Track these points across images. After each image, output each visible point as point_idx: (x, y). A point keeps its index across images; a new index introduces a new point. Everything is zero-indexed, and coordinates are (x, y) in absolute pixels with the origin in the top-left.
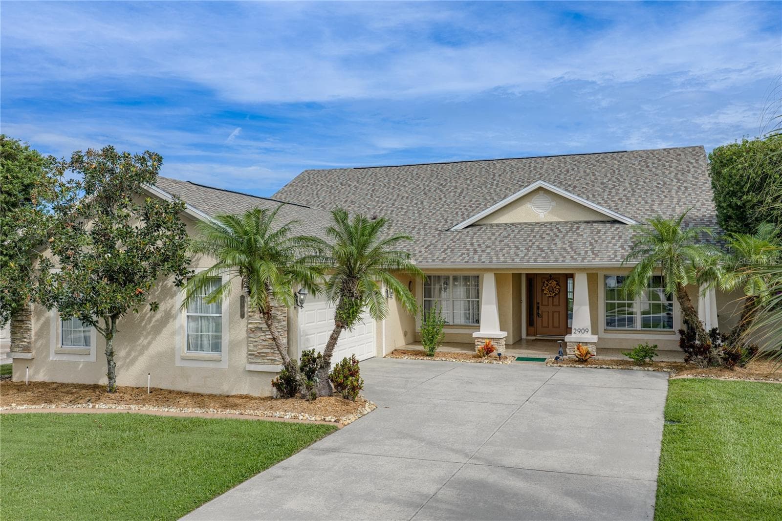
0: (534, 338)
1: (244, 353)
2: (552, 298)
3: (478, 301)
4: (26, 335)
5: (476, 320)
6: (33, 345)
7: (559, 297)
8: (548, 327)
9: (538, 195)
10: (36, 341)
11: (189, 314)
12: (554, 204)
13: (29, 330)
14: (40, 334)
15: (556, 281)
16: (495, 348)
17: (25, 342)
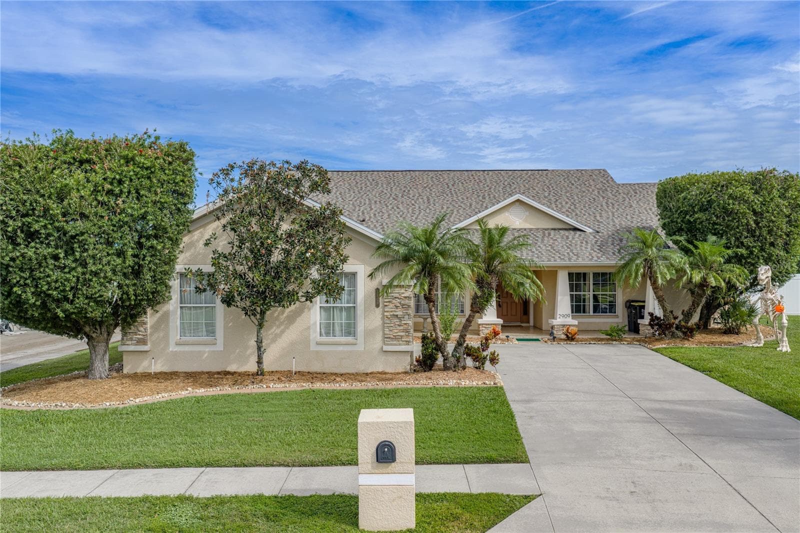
1: (379, 337)
4: (141, 329)
6: (148, 337)
9: (516, 206)
10: (151, 334)
11: (321, 305)
12: (527, 213)
13: (145, 323)
14: (156, 327)
16: (500, 331)
17: (139, 335)
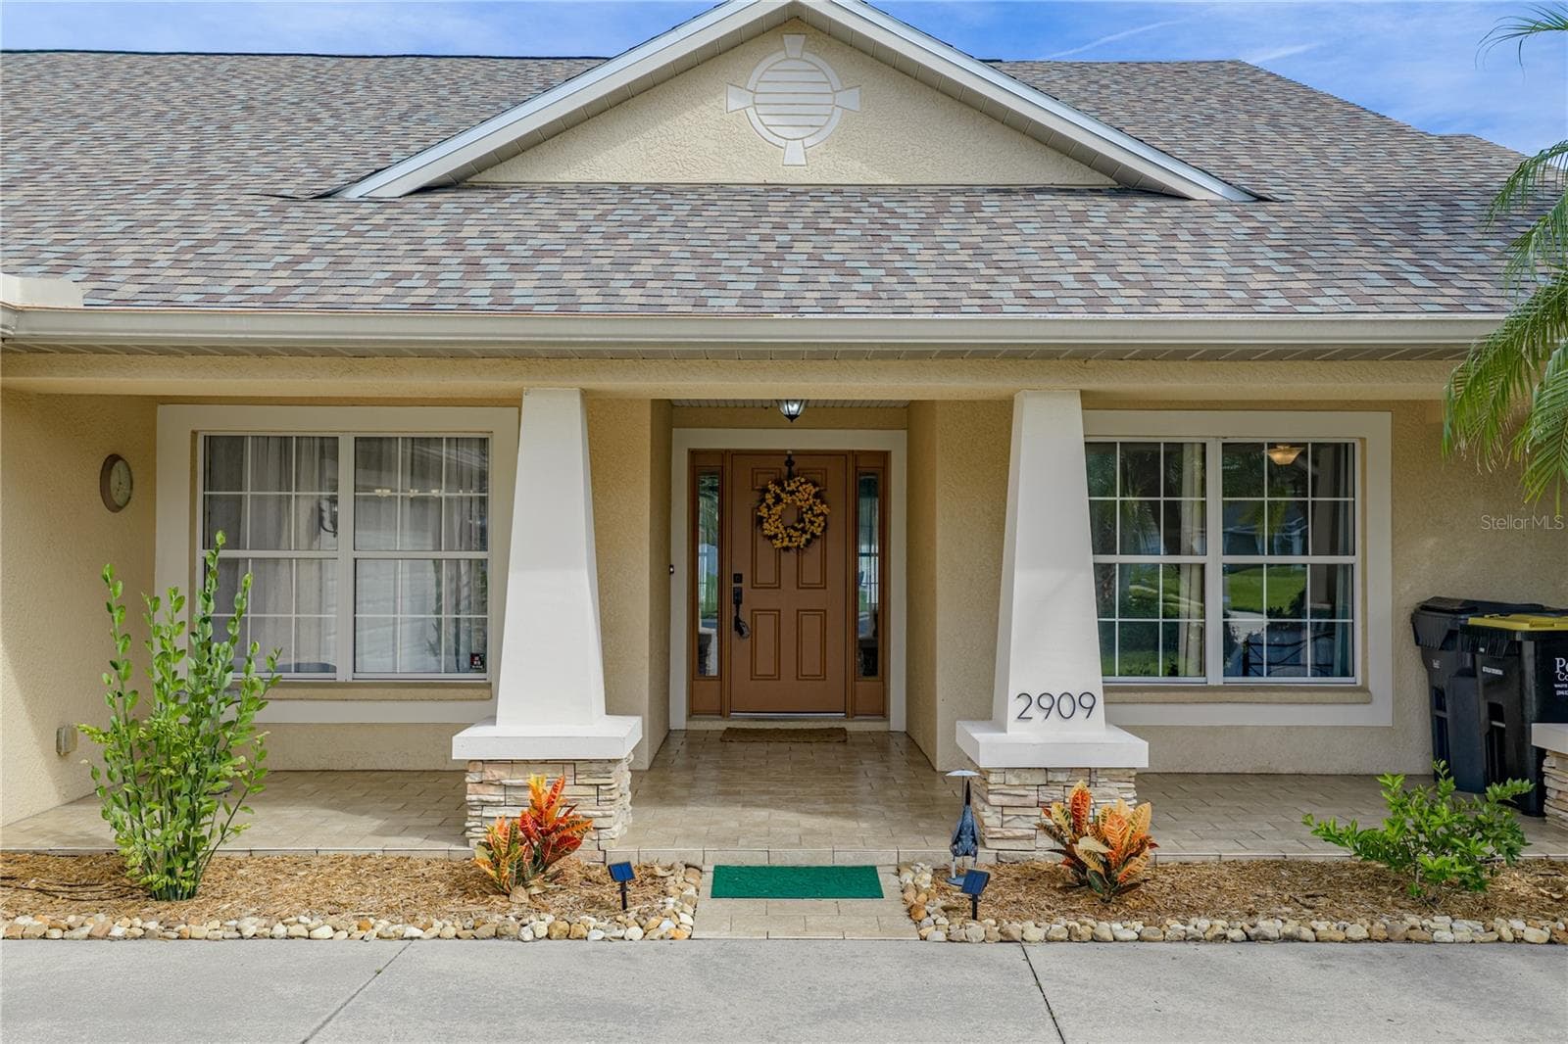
0: (722, 725)
2: (793, 553)
3: (483, 563)
5: (473, 656)
7: (824, 549)
8: (777, 676)
9: (781, 55)
12: (851, 99)
15: (815, 485)
16: (584, 825)
